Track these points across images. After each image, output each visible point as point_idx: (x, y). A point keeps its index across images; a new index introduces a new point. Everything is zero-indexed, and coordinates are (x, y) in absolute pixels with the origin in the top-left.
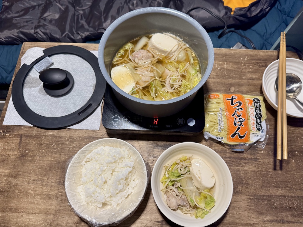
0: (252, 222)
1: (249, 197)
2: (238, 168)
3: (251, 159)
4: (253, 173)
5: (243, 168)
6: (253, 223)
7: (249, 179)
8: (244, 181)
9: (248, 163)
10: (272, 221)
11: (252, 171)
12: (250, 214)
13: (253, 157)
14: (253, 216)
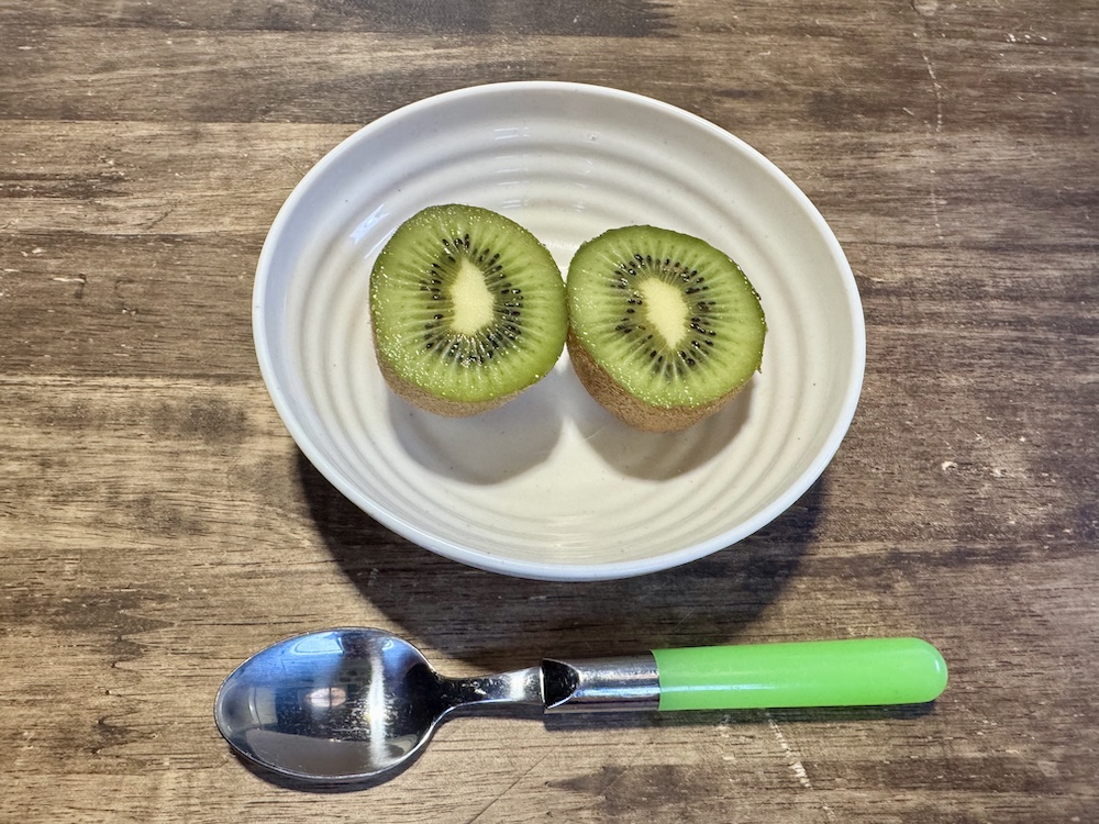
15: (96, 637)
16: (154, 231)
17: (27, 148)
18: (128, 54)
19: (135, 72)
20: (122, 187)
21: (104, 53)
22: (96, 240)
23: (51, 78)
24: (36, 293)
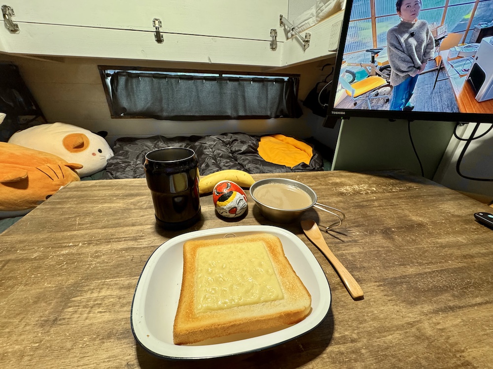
0: (409, 320)
1: (377, 283)
2: (341, 252)
3: (350, 241)
4: (362, 255)
5: (346, 251)
6: (413, 322)
7: (362, 261)
8: (358, 266)
9: (349, 245)
10: (436, 312)
11: (360, 253)
12: (397, 308)
13: (350, 240)
14: (404, 310)
15: (128, 340)
16: (150, 245)
17: (123, 232)
18: (147, 213)
19: (148, 216)
20: (144, 237)
21: (142, 214)
22: (137, 248)
23: (131, 219)
24: (121, 261)
